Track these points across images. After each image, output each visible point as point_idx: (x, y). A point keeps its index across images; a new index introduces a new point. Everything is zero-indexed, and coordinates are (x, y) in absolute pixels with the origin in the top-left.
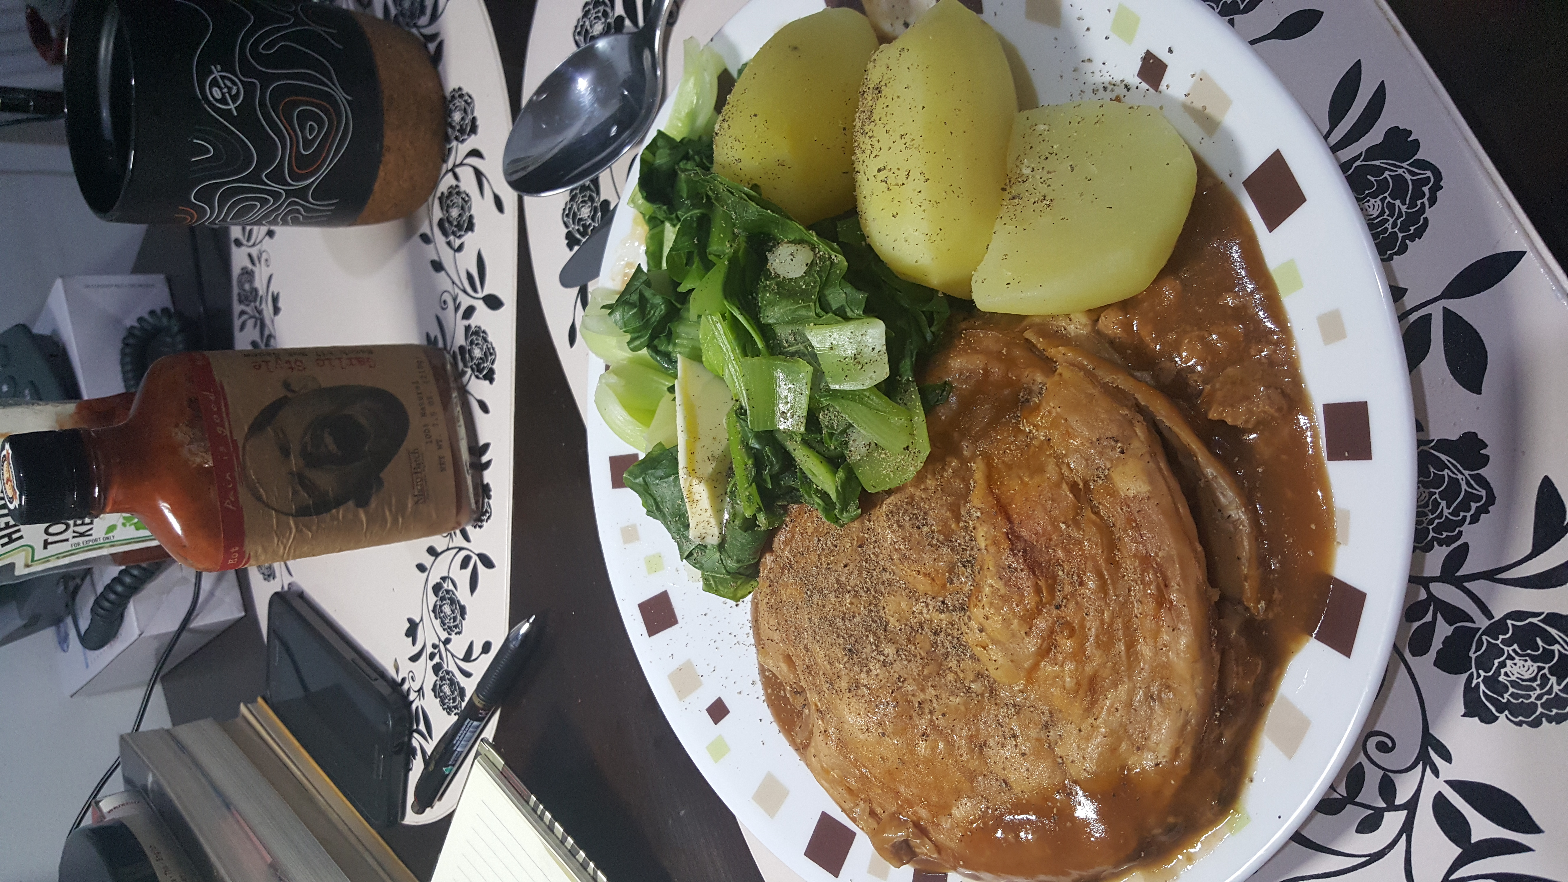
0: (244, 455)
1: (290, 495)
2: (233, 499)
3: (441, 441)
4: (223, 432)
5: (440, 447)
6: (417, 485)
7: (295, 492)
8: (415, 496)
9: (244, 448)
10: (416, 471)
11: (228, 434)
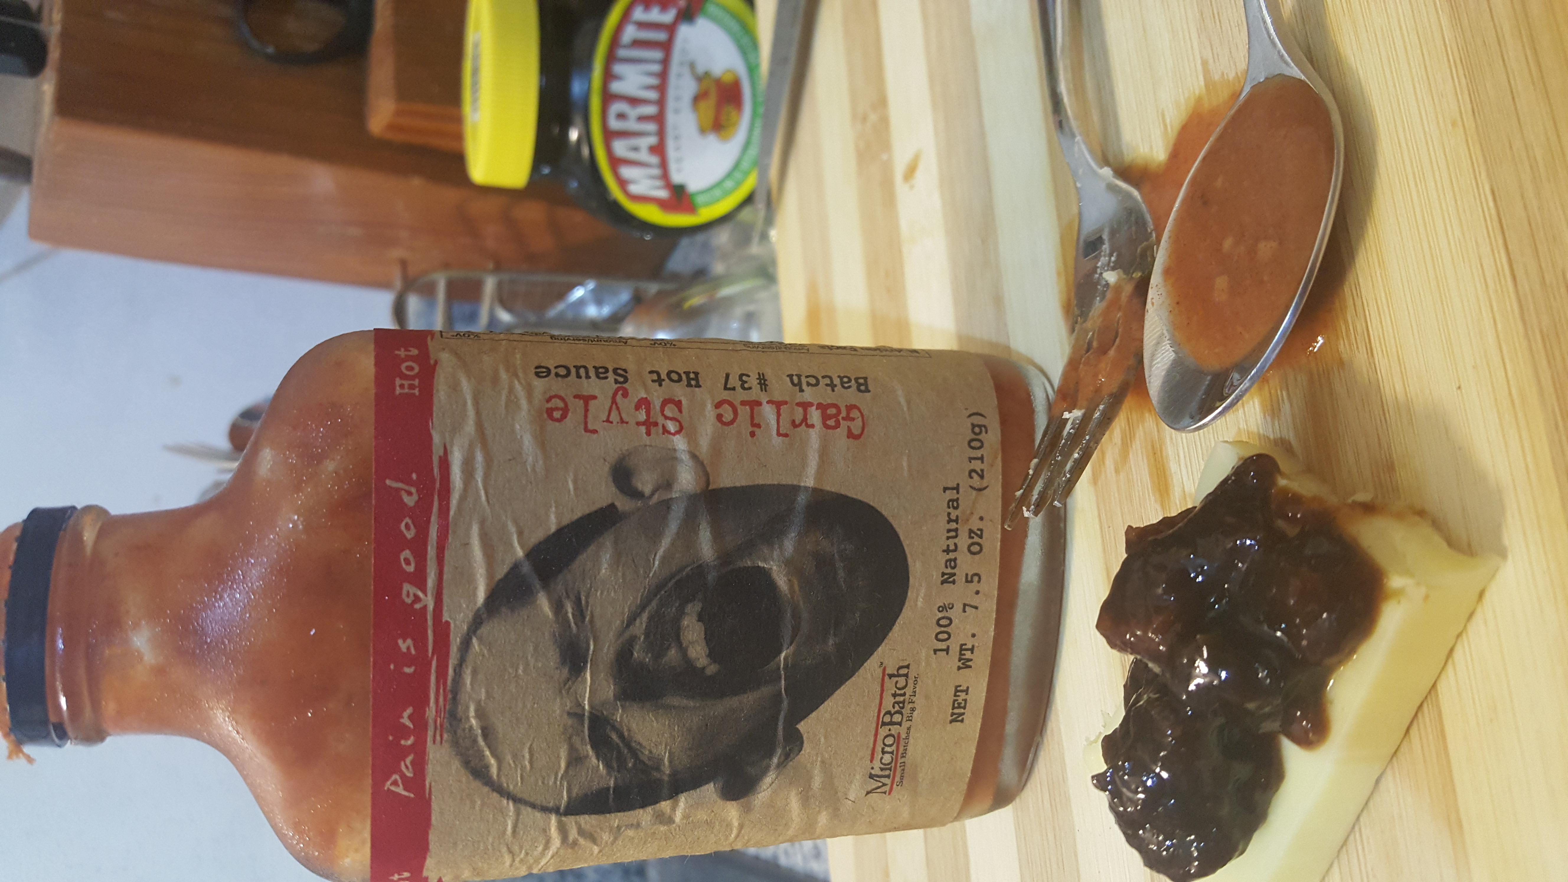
0: (462, 662)
1: (563, 765)
2: (409, 774)
3: (972, 650)
4: (417, 599)
5: (965, 664)
6: (883, 752)
7: (576, 760)
8: (871, 776)
9: (466, 644)
10: (887, 719)
11: (431, 607)
